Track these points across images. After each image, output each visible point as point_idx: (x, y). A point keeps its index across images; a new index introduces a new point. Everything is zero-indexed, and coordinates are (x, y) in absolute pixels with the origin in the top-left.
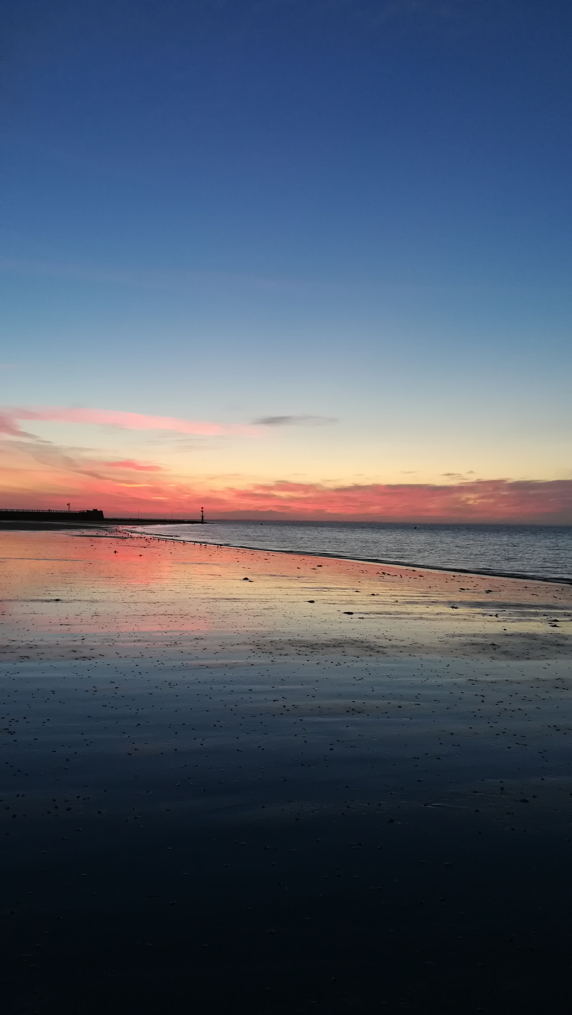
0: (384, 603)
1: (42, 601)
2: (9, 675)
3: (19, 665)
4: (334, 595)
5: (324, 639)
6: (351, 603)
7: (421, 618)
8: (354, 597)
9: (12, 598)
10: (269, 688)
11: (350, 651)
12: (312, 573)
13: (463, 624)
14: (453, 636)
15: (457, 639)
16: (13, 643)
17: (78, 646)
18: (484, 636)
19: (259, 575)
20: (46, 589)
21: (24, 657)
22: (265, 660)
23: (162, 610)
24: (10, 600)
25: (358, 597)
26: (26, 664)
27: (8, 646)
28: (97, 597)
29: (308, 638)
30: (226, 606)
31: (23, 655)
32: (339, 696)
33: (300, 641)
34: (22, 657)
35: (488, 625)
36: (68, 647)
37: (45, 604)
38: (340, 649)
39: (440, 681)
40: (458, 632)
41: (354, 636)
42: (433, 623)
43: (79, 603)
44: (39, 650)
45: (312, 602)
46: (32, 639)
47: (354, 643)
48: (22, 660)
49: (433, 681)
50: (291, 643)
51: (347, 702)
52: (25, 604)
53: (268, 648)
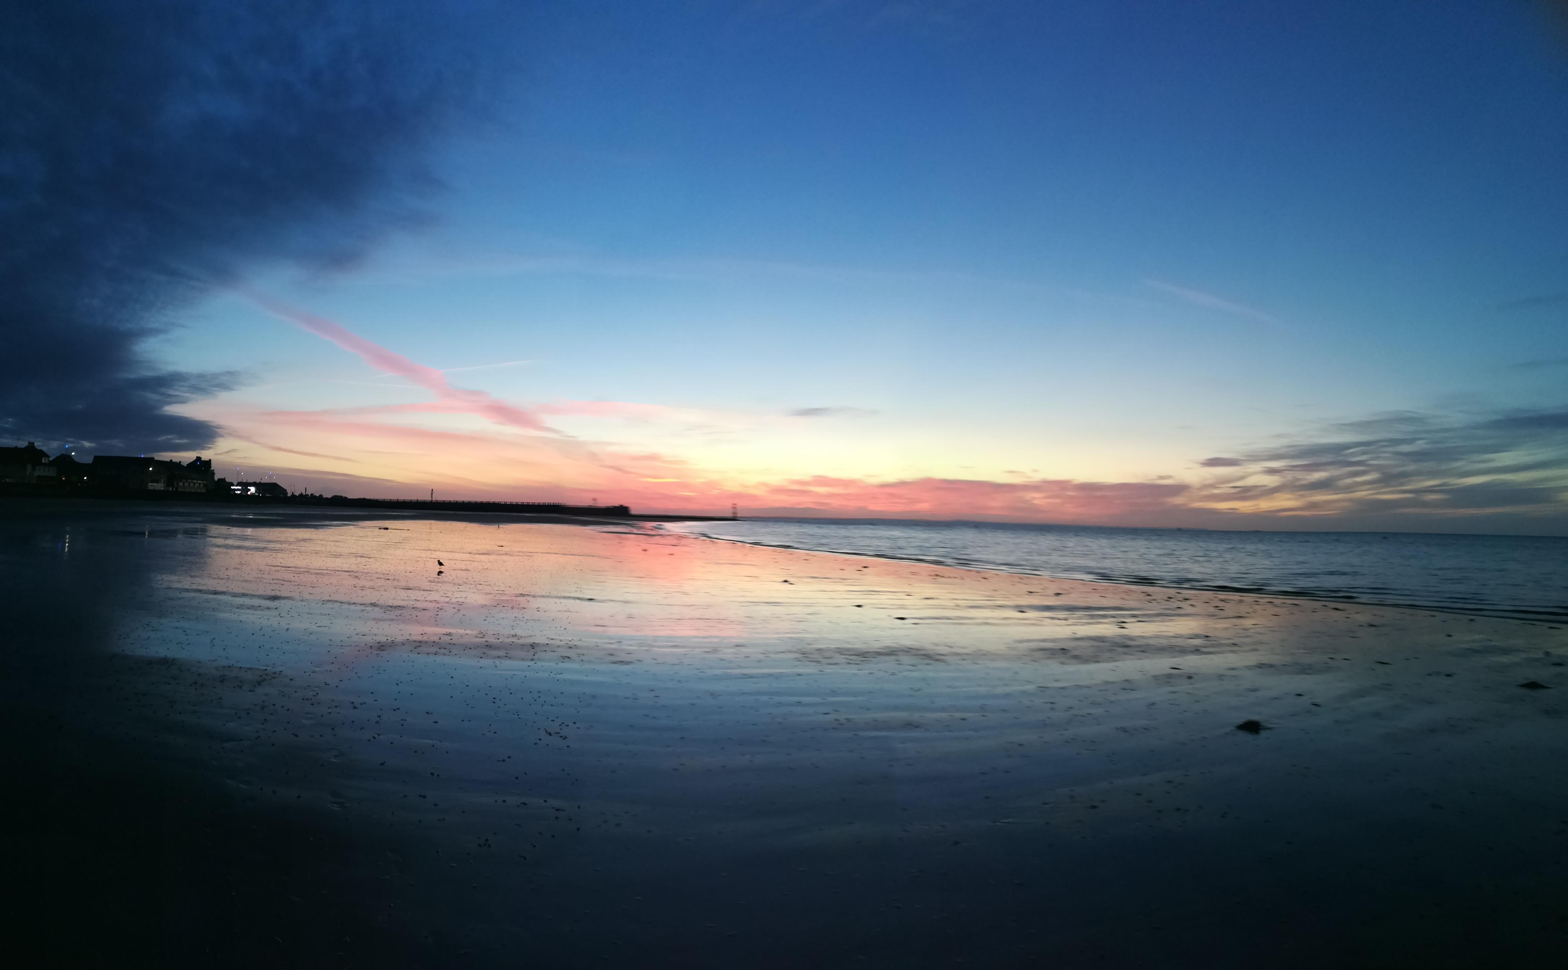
0: (944, 608)
1: (575, 598)
2: (552, 675)
3: (561, 665)
4: (883, 599)
5: (876, 646)
6: (903, 607)
7: (987, 624)
8: (907, 601)
9: (544, 594)
10: (818, 700)
11: (906, 659)
12: (857, 575)
13: (1033, 628)
14: (1021, 641)
15: (1026, 645)
16: (552, 642)
17: (615, 649)
18: (1054, 641)
19: (800, 577)
20: (576, 586)
21: (565, 657)
22: (810, 669)
23: (697, 614)
24: (543, 596)
25: (909, 601)
26: (567, 665)
27: (547, 644)
28: (629, 597)
29: (859, 646)
30: (768, 611)
31: (564, 655)
32: (896, 708)
33: (848, 650)
34: (564, 657)
35: (1058, 629)
36: (604, 649)
37: (578, 601)
38: (893, 657)
39: (1008, 690)
40: (1027, 637)
41: (907, 643)
42: (1000, 628)
43: (611, 604)
44: (579, 651)
45: (859, 606)
46: (571, 639)
47: (908, 651)
48: (563, 660)
49: (999, 690)
50: (840, 651)
51: (904, 715)
52: (558, 601)
53: (816, 656)
